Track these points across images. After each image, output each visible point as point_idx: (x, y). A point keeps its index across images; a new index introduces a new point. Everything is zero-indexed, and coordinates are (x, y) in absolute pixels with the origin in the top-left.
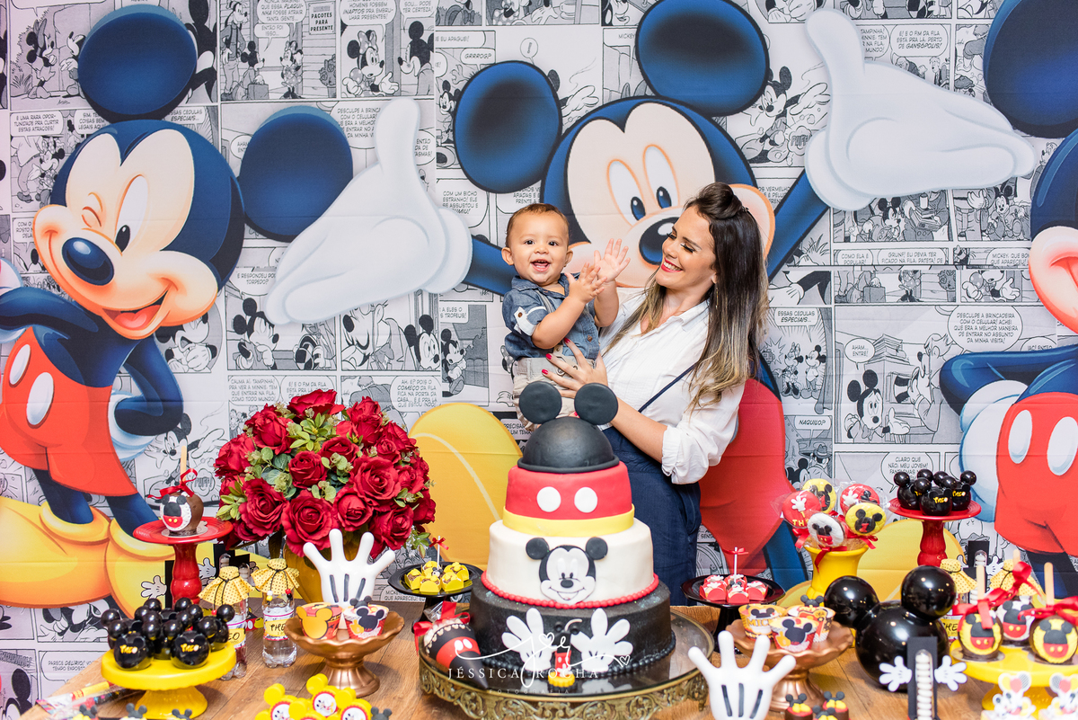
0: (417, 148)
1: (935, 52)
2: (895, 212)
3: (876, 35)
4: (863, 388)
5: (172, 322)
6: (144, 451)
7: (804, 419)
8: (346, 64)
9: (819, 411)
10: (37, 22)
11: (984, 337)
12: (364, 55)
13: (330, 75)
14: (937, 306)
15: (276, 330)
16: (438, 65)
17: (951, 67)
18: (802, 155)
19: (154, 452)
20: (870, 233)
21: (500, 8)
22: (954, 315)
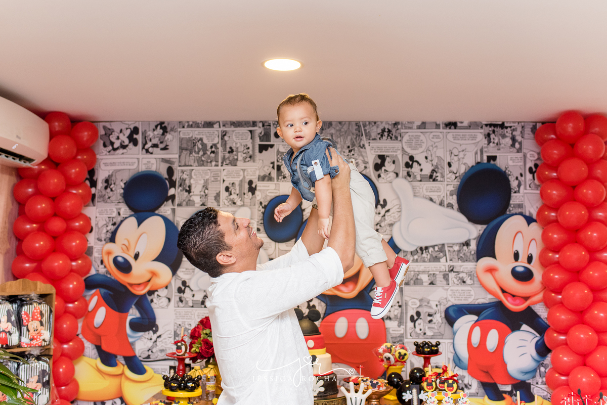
1: (439, 194)
2: (426, 252)
3: (418, 188)
4: (416, 317)
5: (153, 289)
6: (140, 338)
7: (394, 329)
8: (224, 194)
9: (399, 326)
10: (109, 176)
11: (460, 298)
12: (231, 191)
13: (218, 198)
14: (442, 287)
15: (194, 293)
16: (258, 195)
17: (445, 199)
18: (391, 230)
19: (143, 339)
20: (417, 259)
21: (281, 176)
22: (449, 290)
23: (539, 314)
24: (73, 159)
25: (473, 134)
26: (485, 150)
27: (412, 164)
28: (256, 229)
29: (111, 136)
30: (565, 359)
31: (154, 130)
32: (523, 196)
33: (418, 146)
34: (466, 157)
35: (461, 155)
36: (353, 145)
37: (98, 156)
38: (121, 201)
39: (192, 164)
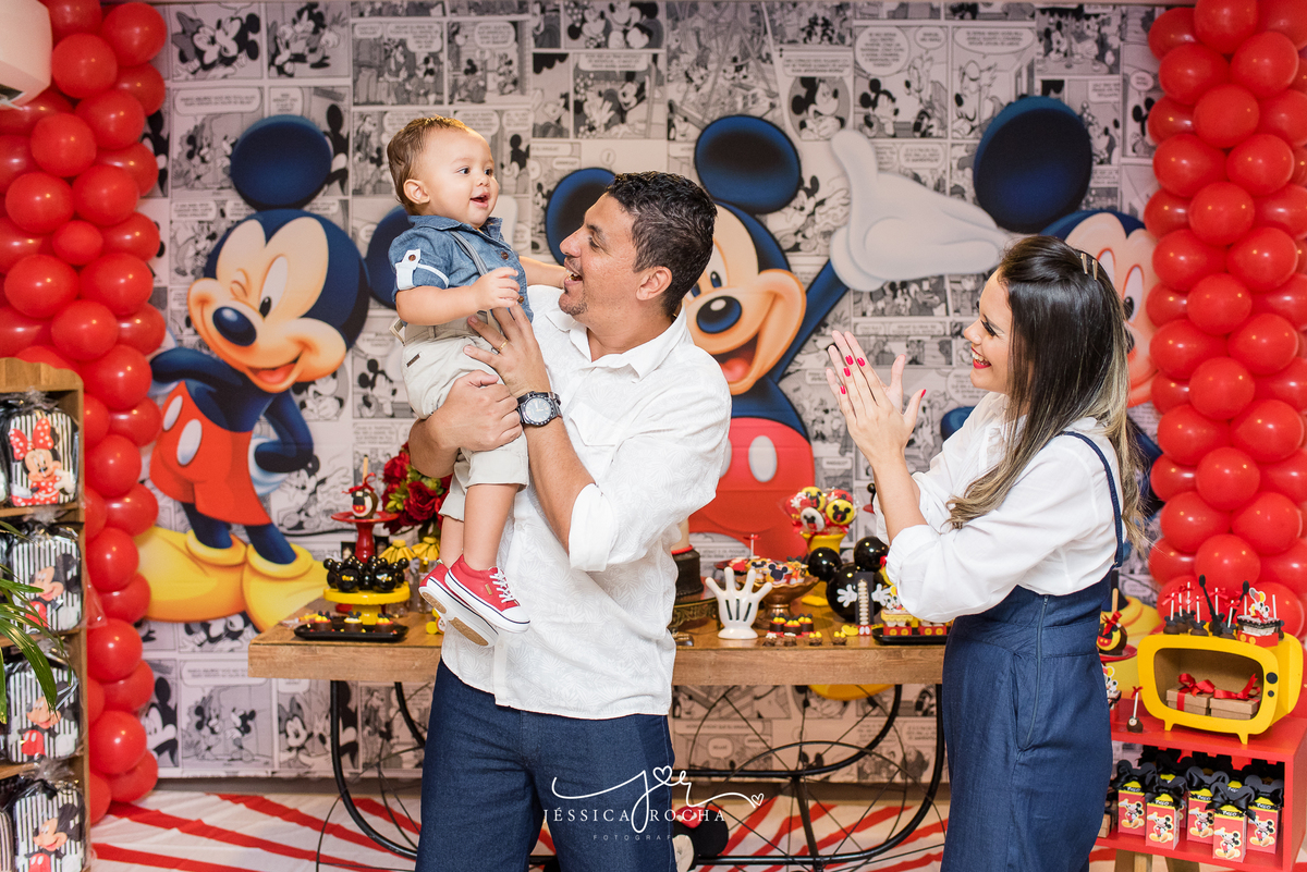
0: (515, 237)
1: (934, 165)
2: (903, 293)
3: (888, 151)
5: (305, 378)
6: (279, 486)
7: (830, 460)
9: (842, 453)
10: (196, 127)
11: (975, 394)
14: (936, 369)
15: (395, 386)
16: (533, 170)
17: (947, 177)
18: (828, 246)
19: (287, 488)
20: (883, 309)
21: (584, 125)
22: (951, 376)
23: (1142, 426)
24: (112, 89)
25: (1013, 31)
26: (1038, 66)
27: (876, 98)
28: (529, 243)
29: (196, 37)
30: (1191, 519)
31: (294, 22)
32: (1117, 172)
33: (890, 58)
34: (995, 84)
35: (985, 78)
36: (746, 55)
37: (168, 84)
38: (225, 185)
39: (384, 100)
